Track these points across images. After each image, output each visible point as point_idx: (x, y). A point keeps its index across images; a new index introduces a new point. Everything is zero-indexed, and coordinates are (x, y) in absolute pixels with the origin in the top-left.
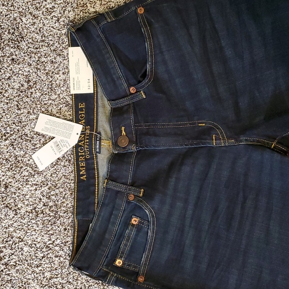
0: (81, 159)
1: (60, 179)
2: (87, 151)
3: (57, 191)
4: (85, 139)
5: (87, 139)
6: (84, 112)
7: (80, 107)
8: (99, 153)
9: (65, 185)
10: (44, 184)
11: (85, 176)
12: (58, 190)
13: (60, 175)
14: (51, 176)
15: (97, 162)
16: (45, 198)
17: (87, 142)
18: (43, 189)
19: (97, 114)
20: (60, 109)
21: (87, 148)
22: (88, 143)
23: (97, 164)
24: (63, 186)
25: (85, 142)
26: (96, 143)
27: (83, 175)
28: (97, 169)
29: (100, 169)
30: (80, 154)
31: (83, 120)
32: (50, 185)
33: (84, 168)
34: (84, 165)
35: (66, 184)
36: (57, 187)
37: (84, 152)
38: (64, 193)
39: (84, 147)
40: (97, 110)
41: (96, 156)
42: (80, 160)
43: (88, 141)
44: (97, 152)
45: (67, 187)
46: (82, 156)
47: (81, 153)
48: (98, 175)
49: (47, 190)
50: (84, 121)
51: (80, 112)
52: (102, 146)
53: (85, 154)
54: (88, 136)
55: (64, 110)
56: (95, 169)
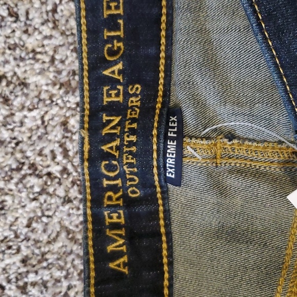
0: (110, 198)
1: (55, 240)
2: (131, 173)
3: (45, 275)
4: (123, 132)
5: (132, 132)
6: (121, 33)
7: (106, 13)
8: (177, 182)
9: (69, 259)
10: (10, 248)
11: (125, 259)
12: (47, 272)
13: (54, 227)
14: (28, 226)
15: (167, 212)
16: (14, 287)
17: (131, 144)
18: (7, 261)
19: (169, 37)
20: (54, 11)
21: (130, 165)
22: (134, 149)
23: (167, 217)
24: (61, 263)
25: (122, 145)
26: (165, 149)
27: (116, 255)
28: (169, 234)
29: (176, 237)
30: (106, 183)
31: (116, 63)
32: (25, 252)
33: (122, 232)
34: (122, 221)
35: (72, 256)
36: (45, 264)
37: (122, 175)
38: (65, 284)
39: (120, 160)
40: (170, 23)
41: (165, 192)
42: (107, 203)
43: (133, 138)
44: (168, 180)
45: (74, 267)
46: (114, 189)
47: (109, 178)
48: (170, 256)
49: (18, 264)
50: (120, 66)
51: (107, 34)
52: (185, 161)
53: (124, 182)
54: (133, 120)
55: (66, 13)
56: (160, 235)
